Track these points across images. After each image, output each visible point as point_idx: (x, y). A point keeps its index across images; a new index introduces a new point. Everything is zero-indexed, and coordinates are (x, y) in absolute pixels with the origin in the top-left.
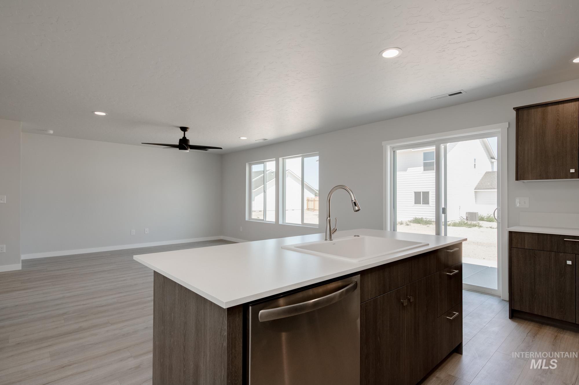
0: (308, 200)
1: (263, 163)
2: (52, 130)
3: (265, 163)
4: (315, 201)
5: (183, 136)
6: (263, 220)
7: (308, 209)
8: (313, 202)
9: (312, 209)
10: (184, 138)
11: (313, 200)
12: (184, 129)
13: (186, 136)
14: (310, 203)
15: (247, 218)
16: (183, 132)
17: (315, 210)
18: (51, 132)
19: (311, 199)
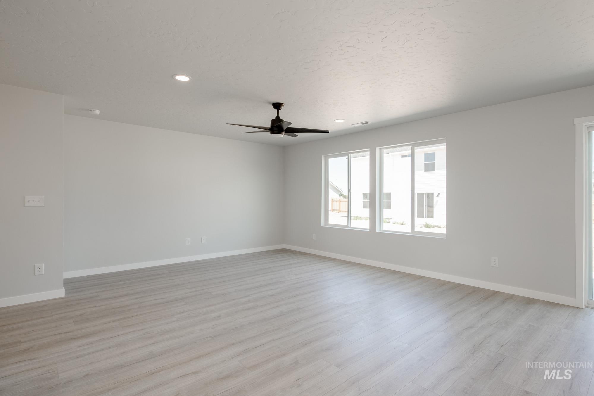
0: (333, 201)
1: (347, 155)
2: (98, 110)
3: (349, 155)
4: (340, 201)
5: (277, 116)
6: (347, 226)
7: (333, 210)
8: (338, 203)
9: (337, 210)
10: (278, 118)
11: (338, 200)
12: (277, 106)
13: (279, 116)
14: (335, 203)
15: (323, 224)
16: (277, 110)
17: (340, 211)
18: (98, 112)
19: (336, 200)
